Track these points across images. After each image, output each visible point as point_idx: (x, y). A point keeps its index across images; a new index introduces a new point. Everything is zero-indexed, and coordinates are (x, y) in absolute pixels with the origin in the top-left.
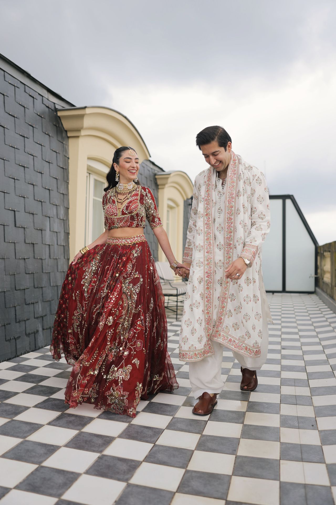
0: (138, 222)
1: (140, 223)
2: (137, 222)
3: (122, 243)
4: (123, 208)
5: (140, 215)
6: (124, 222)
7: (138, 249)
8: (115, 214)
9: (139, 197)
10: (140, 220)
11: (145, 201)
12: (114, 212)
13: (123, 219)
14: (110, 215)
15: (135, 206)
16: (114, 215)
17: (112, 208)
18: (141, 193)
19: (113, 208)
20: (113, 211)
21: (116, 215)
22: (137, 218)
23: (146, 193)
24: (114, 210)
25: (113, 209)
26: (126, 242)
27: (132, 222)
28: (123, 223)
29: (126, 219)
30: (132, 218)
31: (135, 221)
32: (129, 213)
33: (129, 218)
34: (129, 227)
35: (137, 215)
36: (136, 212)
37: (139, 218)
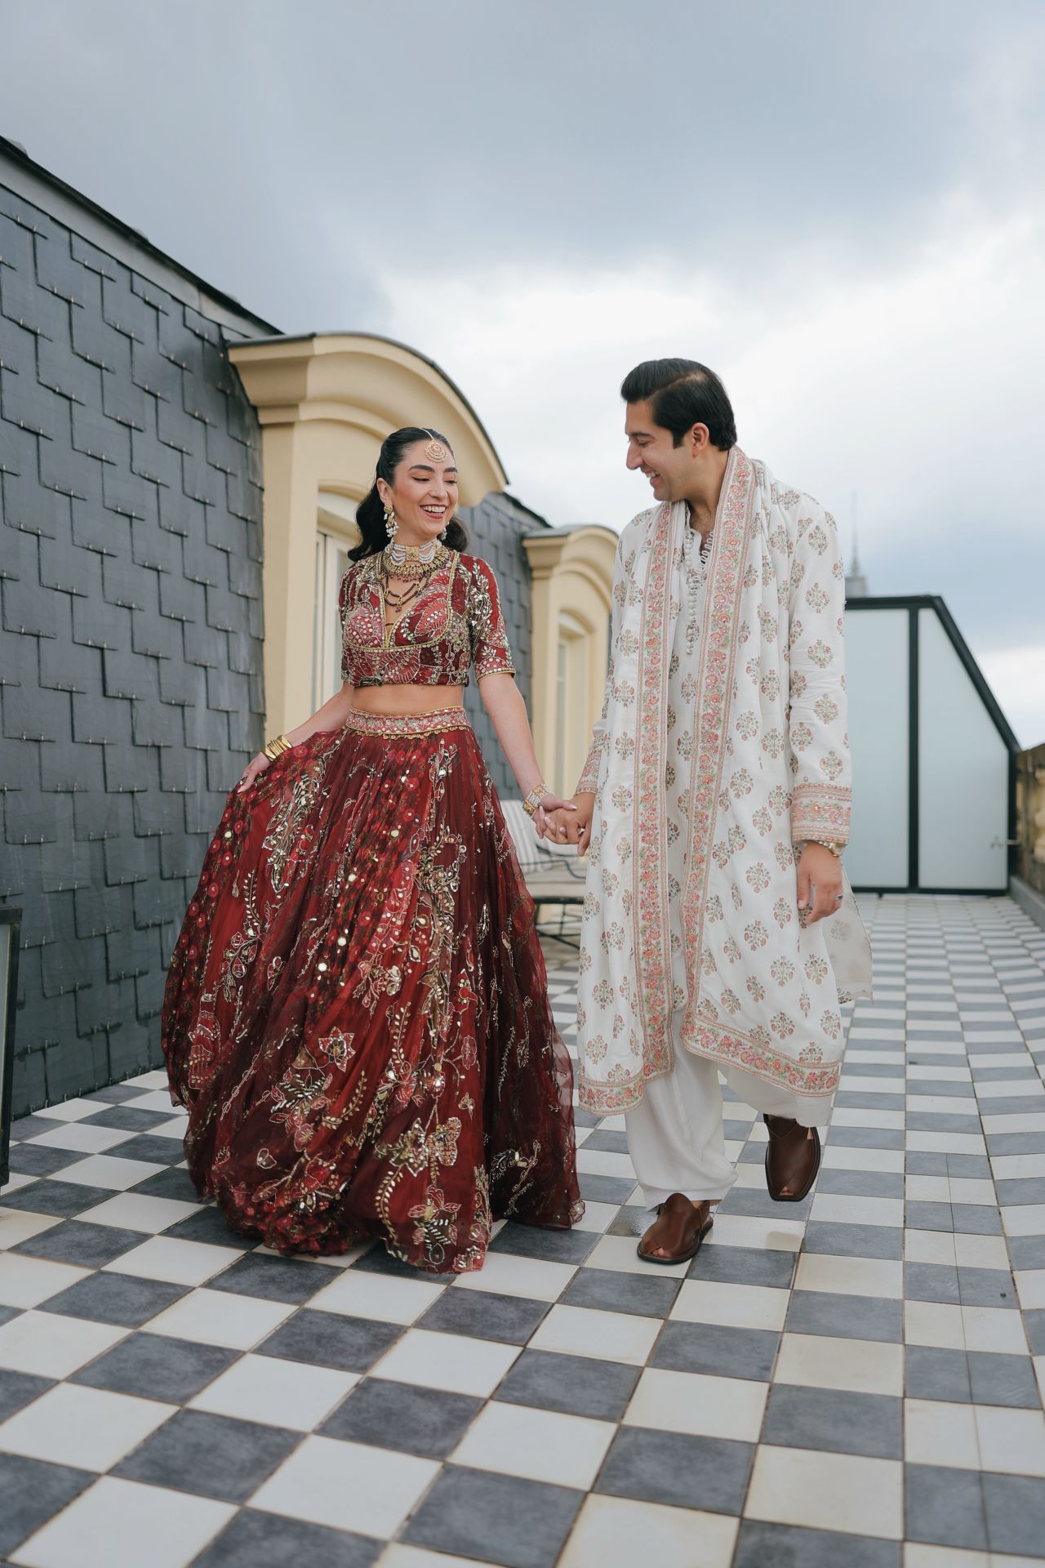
1: (451, 671)
3: (393, 731)
5: (452, 646)
6: (403, 668)
7: (447, 752)
9: (448, 589)
10: (451, 661)
18: (455, 576)
19: (369, 622)
21: (378, 645)
22: (443, 656)
26: (406, 729)
27: (426, 668)
29: (407, 658)
30: (428, 657)
31: (437, 665)
33: (416, 655)
34: (415, 682)
35: (443, 646)
36: (436, 639)
37: (450, 657)
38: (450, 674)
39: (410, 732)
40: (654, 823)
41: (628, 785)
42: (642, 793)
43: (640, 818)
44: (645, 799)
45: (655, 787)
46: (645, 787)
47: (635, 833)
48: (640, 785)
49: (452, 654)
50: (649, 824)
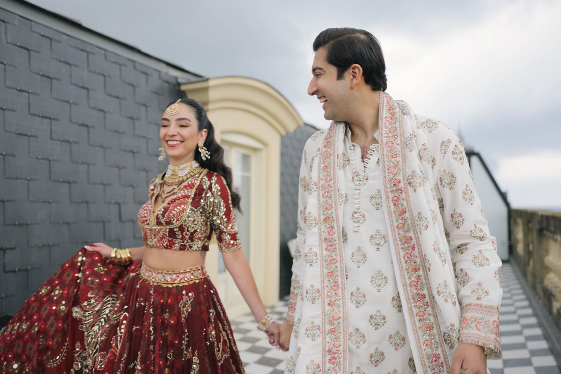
1: (187, 242)
2: (181, 241)
3: (156, 280)
4: (159, 211)
5: (188, 228)
6: (159, 239)
7: (188, 298)
8: (148, 222)
9: (192, 193)
10: (187, 237)
12: (145, 217)
13: (158, 233)
16: (145, 223)
18: (200, 183)
19: (146, 210)
21: (148, 224)
22: (182, 234)
26: (163, 280)
27: (172, 240)
29: (161, 233)
30: (172, 233)
31: (178, 239)
32: (168, 224)
33: (166, 232)
35: (181, 228)
36: (178, 224)
37: (187, 235)
38: (187, 244)
39: (165, 282)
40: (338, 349)
41: (318, 322)
42: (328, 327)
43: (327, 345)
44: (332, 331)
45: (339, 323)
46: (331, 322)
47: (324, 356)
48: (327, 321)
49: (188, 233)
50: (334, 350)
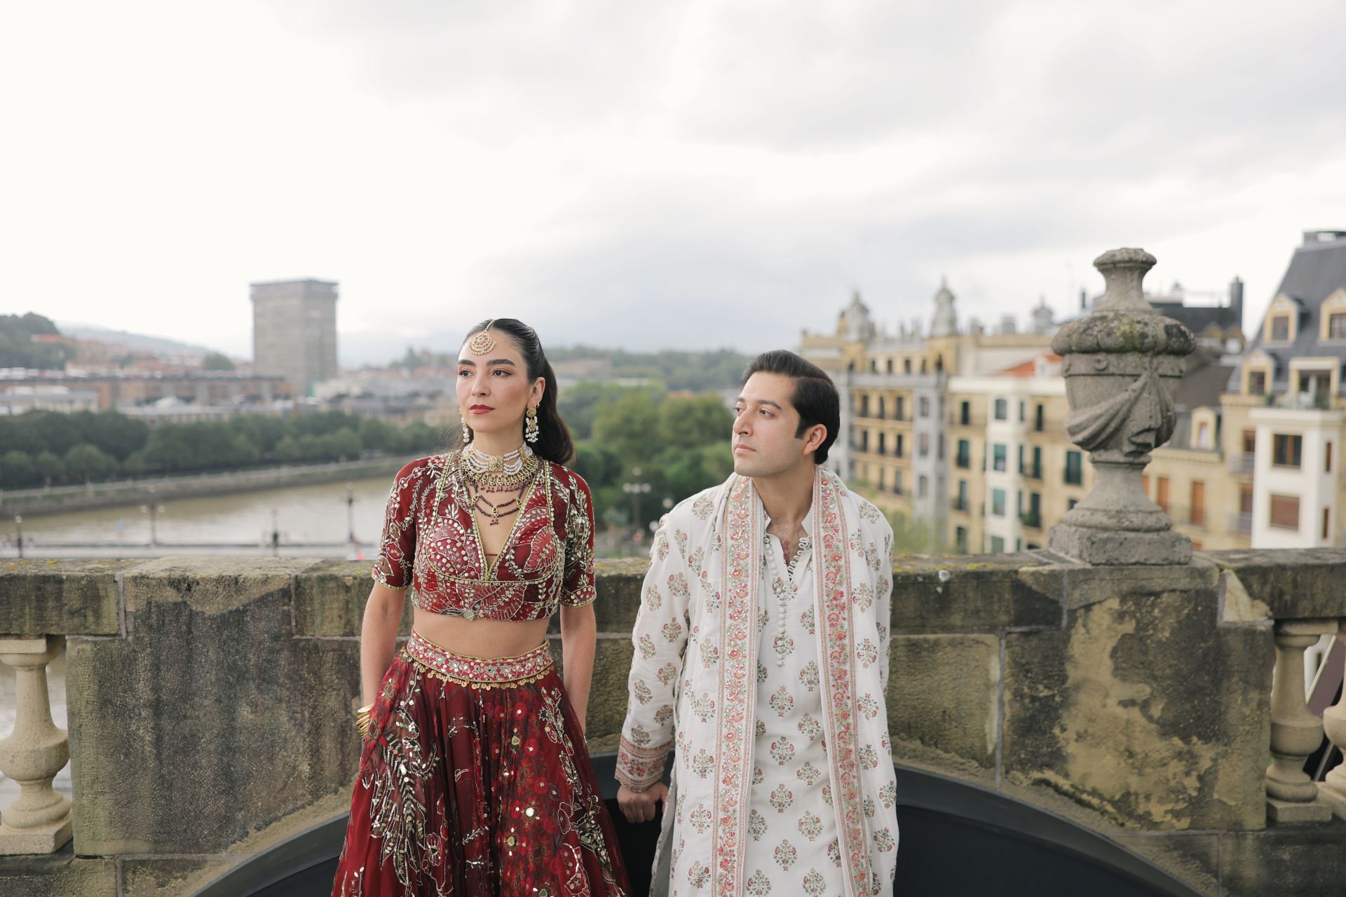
0: (544, 605)
2: (542, 604)
4: (506, 554)
8: (472, 573)
9: (549, 513)
11: (569, 523)
12: (466, 563)
13: (500, 594)
14: (451, 570)
15: (548, 552)
16: (466, 575)
17: (459, 544)
18: (552, 493)
19: (462, 548)
20: (465, 558)
21: (475, 576)
23: (572, 492)
24: (466, 555)
25: (463, 553)
28: (499, 607)
29: (509, 594)
30: (533, 593)
32: (527, 577)
33: (521, 592)
34: (513, 619)
38: (546, 607)
